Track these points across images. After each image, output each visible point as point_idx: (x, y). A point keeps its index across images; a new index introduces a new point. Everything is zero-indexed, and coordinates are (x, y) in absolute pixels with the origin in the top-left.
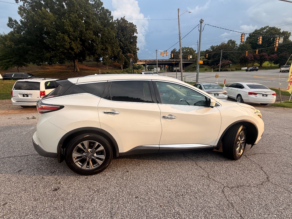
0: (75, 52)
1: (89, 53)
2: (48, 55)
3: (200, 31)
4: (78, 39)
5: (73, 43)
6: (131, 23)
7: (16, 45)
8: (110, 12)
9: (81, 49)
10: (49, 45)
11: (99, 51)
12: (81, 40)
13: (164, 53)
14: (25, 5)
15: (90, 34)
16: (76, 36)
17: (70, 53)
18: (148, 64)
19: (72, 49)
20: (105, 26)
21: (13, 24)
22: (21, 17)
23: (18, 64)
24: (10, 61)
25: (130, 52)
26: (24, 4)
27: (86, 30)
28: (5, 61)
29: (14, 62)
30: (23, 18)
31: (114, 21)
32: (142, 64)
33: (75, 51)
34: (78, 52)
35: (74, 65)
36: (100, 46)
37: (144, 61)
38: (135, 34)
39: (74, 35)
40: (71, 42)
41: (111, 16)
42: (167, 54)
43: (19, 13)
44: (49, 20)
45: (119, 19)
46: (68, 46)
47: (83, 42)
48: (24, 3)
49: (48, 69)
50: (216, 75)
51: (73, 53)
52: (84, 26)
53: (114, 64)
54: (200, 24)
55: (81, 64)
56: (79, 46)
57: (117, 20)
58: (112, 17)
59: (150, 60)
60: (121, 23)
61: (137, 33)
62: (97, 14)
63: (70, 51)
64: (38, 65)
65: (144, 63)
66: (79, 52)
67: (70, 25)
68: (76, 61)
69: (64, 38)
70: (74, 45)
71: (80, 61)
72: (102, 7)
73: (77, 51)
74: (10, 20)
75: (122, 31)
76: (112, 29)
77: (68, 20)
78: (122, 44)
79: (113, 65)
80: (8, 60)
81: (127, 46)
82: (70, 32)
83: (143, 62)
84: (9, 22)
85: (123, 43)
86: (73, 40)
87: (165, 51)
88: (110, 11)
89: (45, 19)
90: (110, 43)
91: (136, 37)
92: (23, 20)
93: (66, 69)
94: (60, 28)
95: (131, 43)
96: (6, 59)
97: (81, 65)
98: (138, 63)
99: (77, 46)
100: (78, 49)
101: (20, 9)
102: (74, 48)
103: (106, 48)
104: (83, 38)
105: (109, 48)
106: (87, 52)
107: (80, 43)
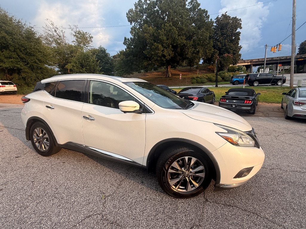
0: (166, 59)
1: (181, 58)
2: (145, 63)
4: (171, 46)
5: (165, 50)
6: (234, 18)
7: (126, 58)
8: (207, 12)
9: (172, 55)
10: (147, 55)
11: (189, 55)
12: (173, 47)
13: (276, 47)
14: (136, 24)
15: (182, 40)
16: (169, 44)
17: (162, 60)
18: (255, 65)
19: (164, 56)
20: (199, 28)
21: (127, 41)
22: (132, 35)
23: (127, 73)
24: (123, 71)
25: (229, 53)
26: (135, 25)
27: (179, 36)
28: (120, 70)
29: (125, 71)
30: (133, 36)
31: (209, 20)
32: (243, 66)
33: (166, 58)
34: (169, 58)
36: (191, 50)
37: (249, 61)
38: (238, 30)
39: (167, 43)
40: (163, 50)
41: (207, 15)
42: (279, 48)
43: (131, 32)
44: (149, 33)
45: (219, 17)
46: (160, 55)
47: (175, 47)
48: (135, 23)
49: (148, 75)
51: (164, 60)
52: (176, 33)
53: (209, 67)
56: (171, 53)
57: (217, 18)
58: (208, 17)
59: (259, 59)
60: (222, 20)
61: (241, 28)
62: (194, 17)
63: (163, 58)
64: (138, 73)
65: (249, 64)
66: (170, 58)
67: (164, 34)
68: (169, 67)
69: (158, 46)
70: (165, 53)
71: (174, 67)
72: (199, 8)
73: (168, 57)
74: (125, 39)
75: (221, 29)
76: (207, 30)
77: (163, 30)
78: (219, 44)
81: (225, 45)
82: (164, 40)
83: (248, 62)
84: (125, 41)
85: (221, 43)
86: (166, 48)
87: (277, 45)
88: (207, 11)
89: (146, 33)
90: (202, 46)
91: (239, 33)
92: (132, 37)
93: (161, 75)
95: (232, 41)
97: (174, 71)
98: (238, 65)
99: (168, 53)
100: (170, 55)
101: (132, 29)
102: (166, 55)
103: (198, 52)
104: (175, 44)
105: (201, 51)
106: (179, 57)
107: (172, 49)
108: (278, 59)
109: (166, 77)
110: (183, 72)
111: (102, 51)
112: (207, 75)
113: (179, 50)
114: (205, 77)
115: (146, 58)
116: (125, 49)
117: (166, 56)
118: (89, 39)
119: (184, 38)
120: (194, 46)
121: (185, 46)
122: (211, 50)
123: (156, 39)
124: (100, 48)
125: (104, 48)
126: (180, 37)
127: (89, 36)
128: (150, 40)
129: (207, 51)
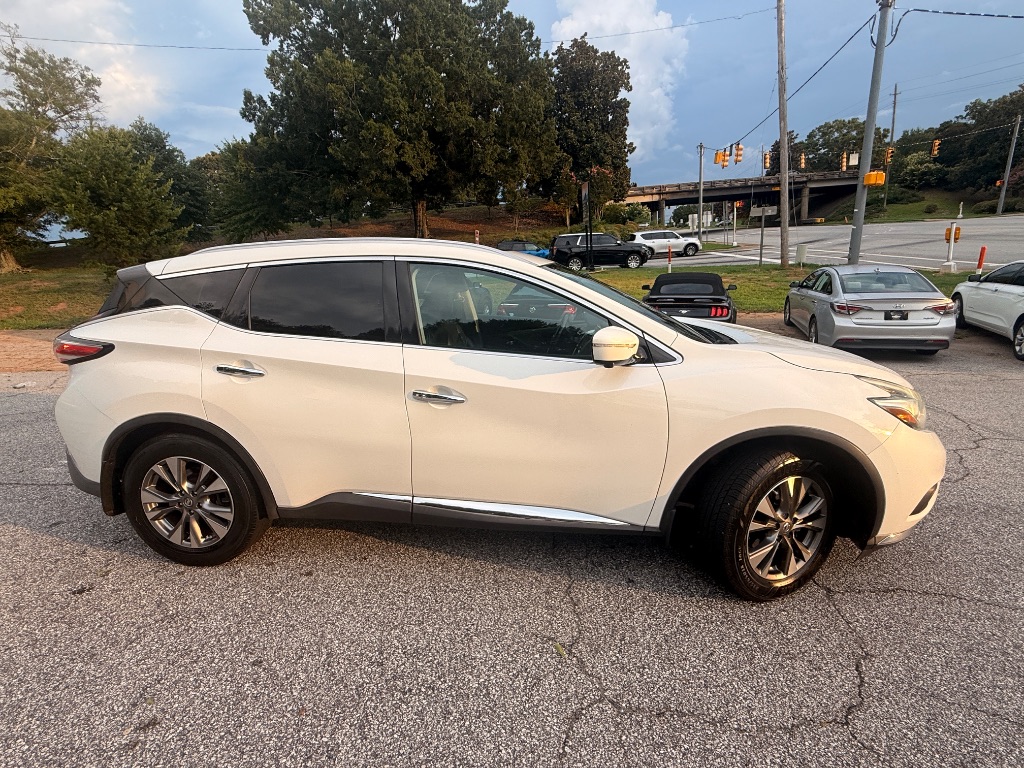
0: (413, 178)
1: (459, 175)
2: (338, 192)
3: (879, 46)
4: (424, 132)
5: (408, 147)
6: (607, 54)
7: (261, 170)
8: (531, 27)
9: (432, 165)
10: (342, 161)
11: (489, 168)
12: (434, 136)
13: (728, 153)
14: (285, 46)
15: (461, 115)
16: (417, 126)
17: (400, 182)
18: (669, 203)
19: (404, 168)
20: (511, 80)
21: (255, 108)
22: (274, 84)
23: (266, 226)
24: (249, 218)
25: (601, 163)
26: (281, 46)
27: (449, 100)
28: (237, 217)
29: (258, 221)
30: (277, 88)
31: (541, 56)
32: (643, 204)
33: (413, 173)
34: (424, 176)
35: (415, 220)
36: (494, 149)
37: (655, 191)
38: (623, 94)
39: (411, 121)
40: (401, 147)
41: (534, 38)
42: (737, 155)
43: (270, 74)
44: (342, 82)
45: (564, 47)
46: (391, 162)
47: (438, 139)
48: (282, 42)
50: (949, 230)
51: (408, 180)
52: (441, 88)
53: (546, 208)
54: (878, 14)
55: (436, 215)
56: (427, 157)
57: (560, 49)
58: (537, 45)
59: (679, 186)
60: (573, 59)
61: (629, 89)
62: (490, 40)
63: (400, 175)
64: (313, 226)
65: (656, 198)
66: (427, 175)
67: (401, 90)
69: (381, 133)
70: (409, 158)
71: (433, 206)
72: (504, 12)
73: (419, 173)
74: (248, 97)
75: (574, 88)
76: (535, 85)
77: (394, 75)
78: (571, 134)
79: (542, 211)
80: (243, 216)
81: (590, 140)
82: (400, 112)
83: (652, 194)
84: (245, 104)
85: (576, 131)
86: (410, 140)
87: (731, 146)
88: (530, 23)
89: (332, 81)
90: (525, 137)
91: (625, 104)
92: (278, 93)
94: (372, 105)
95: (606, 127)
96: (237, 213)
97: (435, 218)
98: (629, 200)
99: (420, 159)
100: (423, 166)
101: (271, 61)
102: (411, 164)
103: (515, 156)
104: (438, 129)
105: (524, 154)
106: (452, 174)
107: (430, 144)
108: (726, 186)
110: (465, 222)
111: (148, 139)
112: (547, 231)
113: (451, 147)
114: (540, 239)
115: (338, 171)
116: (251, 136)
117: (411, 169)
118: (80, 89)
119: (468, 107)
120: (501, 138)
121: (471, 135)
122: (553, 151)
124: (140, 127)
125: (156, 129)
126: (453, 103)
127: (83, 76)
128: (350, 110)
129: (542, 154)
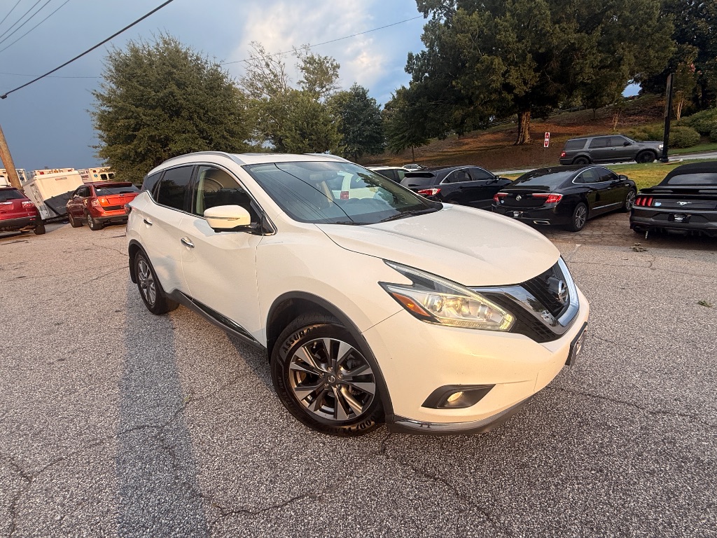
0: (516, 95)
1: (561, 87)
2: (458, 113)
4: (529, 56)
5: (513, 70)
7: (411, 105)
9: (534, 82)
10: (461, 90)
11: (587, 76)
12: (538, 57)
15: (565, 35)
16: (523, 51)
17: (504, 100)
19: (508, 87)
21: (413, 63)
22: (426, 44)
23: (414, 141)
24: (402, 138)
26: (434, 15)
27: (555, 22)
29: (409, 138)
30: (427, 47)
33: (516, 91)
34: (525, 91)
35: (519, 128)
39: (518, 49)
40: (507, 72)
43: (424, 38)
44: (469, 31)
46: (497, 85)
47: (542, 60)
48: (435, 13)
49: (467, 144)
51: (510, 97)
52: (547, 16)
55: (542, 122)
56: (529, 75)
63: (505, 94)
67: (511, 25)
68: (524, 117)
69: (492, 64)
70: (513, 79)
71: (542, 115)
73: (521, 90)
74: (410, 56)
79: (655, 107)
80: (400, 136)
82: (508, 43)
84: (408, 62)
86: (516, 64)
92: (426, 50)
93: (503, 141)
96: (398, 135)
97: (543, 124)
99: (522, 78)
100: (525, 83)
101: (426, 29)
102: (514, 83)
103: (619, 61)
104: (542, 50)
105: (629, 57)
106: (554, 87)
107: (535, 65)
109: (515, 144)
110: (569, 125)
111: (357, 94)
112: (647, 126)
113: (554, 65)
114: (638, 134)
115: (459, 100)
116: (411, 83)
117: (515, 88)
118: (331, 72)
119: (574, 25)
120: (606, 46)
121: (574, 49)
122: (666, 47)
123: (488, 43)
124: (355, 89)
125: (363, 89)
126: (557, 26)
127: (332, 65)
128: (472, 50)
129: (652, 52)
